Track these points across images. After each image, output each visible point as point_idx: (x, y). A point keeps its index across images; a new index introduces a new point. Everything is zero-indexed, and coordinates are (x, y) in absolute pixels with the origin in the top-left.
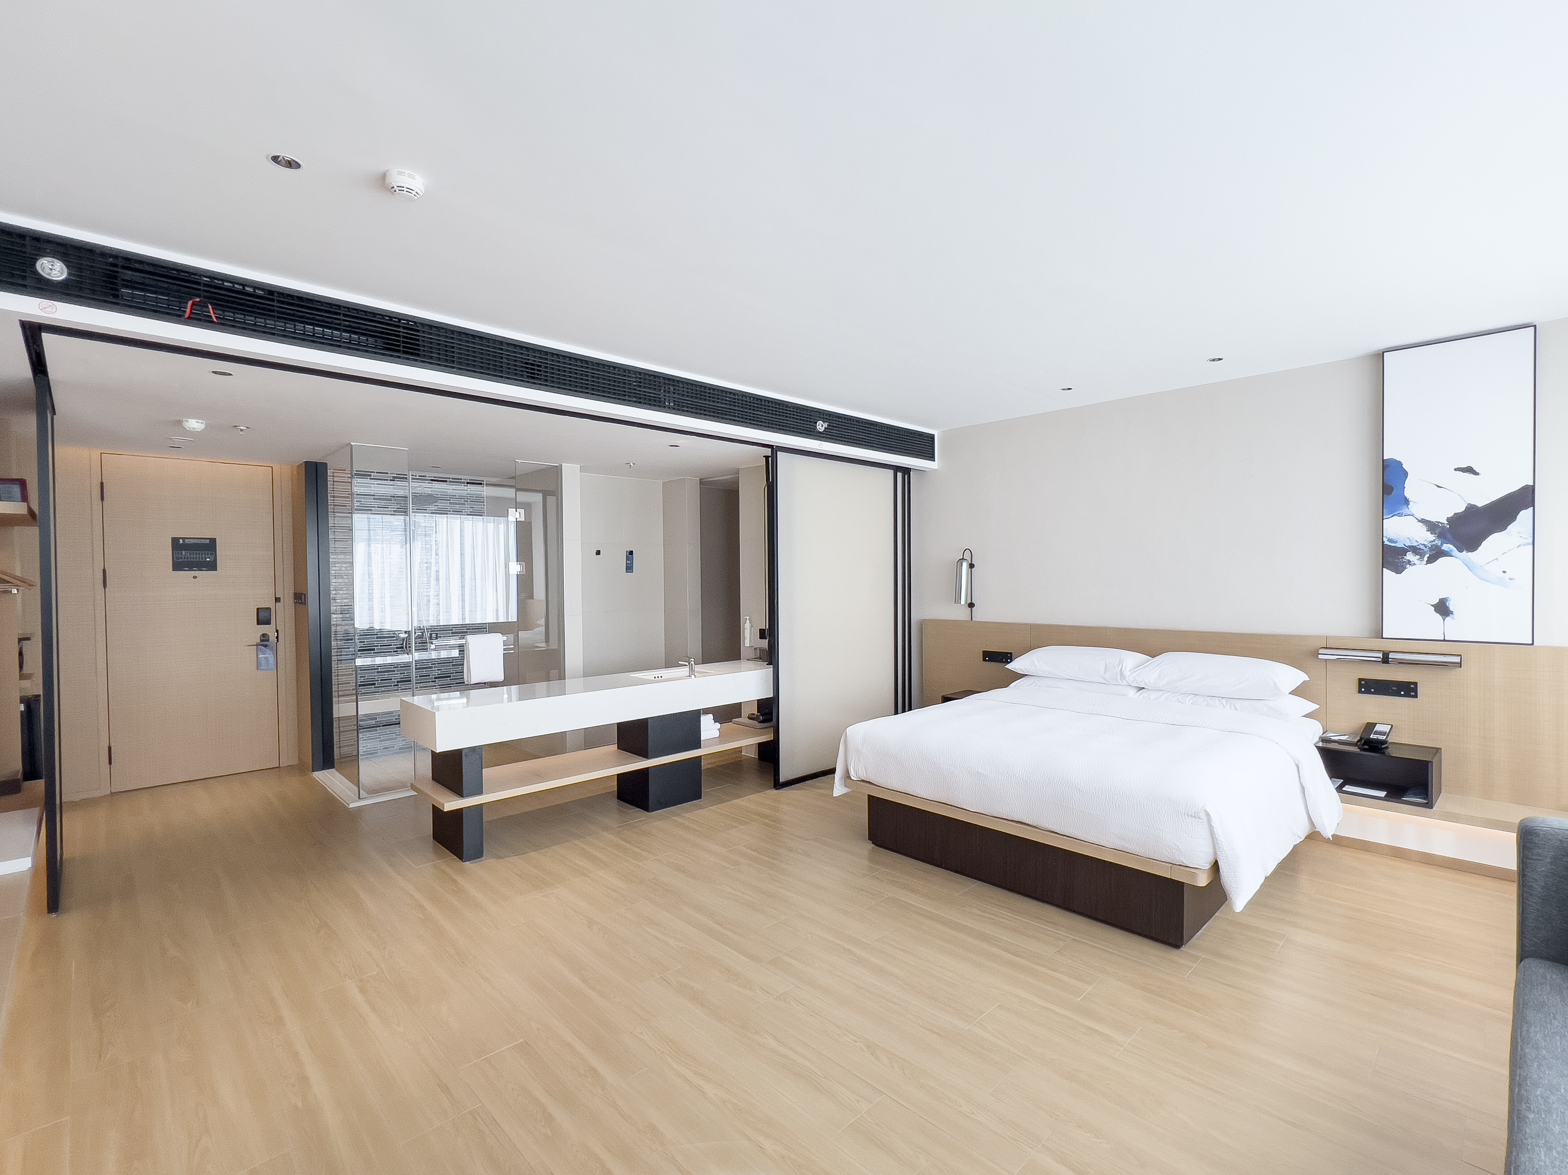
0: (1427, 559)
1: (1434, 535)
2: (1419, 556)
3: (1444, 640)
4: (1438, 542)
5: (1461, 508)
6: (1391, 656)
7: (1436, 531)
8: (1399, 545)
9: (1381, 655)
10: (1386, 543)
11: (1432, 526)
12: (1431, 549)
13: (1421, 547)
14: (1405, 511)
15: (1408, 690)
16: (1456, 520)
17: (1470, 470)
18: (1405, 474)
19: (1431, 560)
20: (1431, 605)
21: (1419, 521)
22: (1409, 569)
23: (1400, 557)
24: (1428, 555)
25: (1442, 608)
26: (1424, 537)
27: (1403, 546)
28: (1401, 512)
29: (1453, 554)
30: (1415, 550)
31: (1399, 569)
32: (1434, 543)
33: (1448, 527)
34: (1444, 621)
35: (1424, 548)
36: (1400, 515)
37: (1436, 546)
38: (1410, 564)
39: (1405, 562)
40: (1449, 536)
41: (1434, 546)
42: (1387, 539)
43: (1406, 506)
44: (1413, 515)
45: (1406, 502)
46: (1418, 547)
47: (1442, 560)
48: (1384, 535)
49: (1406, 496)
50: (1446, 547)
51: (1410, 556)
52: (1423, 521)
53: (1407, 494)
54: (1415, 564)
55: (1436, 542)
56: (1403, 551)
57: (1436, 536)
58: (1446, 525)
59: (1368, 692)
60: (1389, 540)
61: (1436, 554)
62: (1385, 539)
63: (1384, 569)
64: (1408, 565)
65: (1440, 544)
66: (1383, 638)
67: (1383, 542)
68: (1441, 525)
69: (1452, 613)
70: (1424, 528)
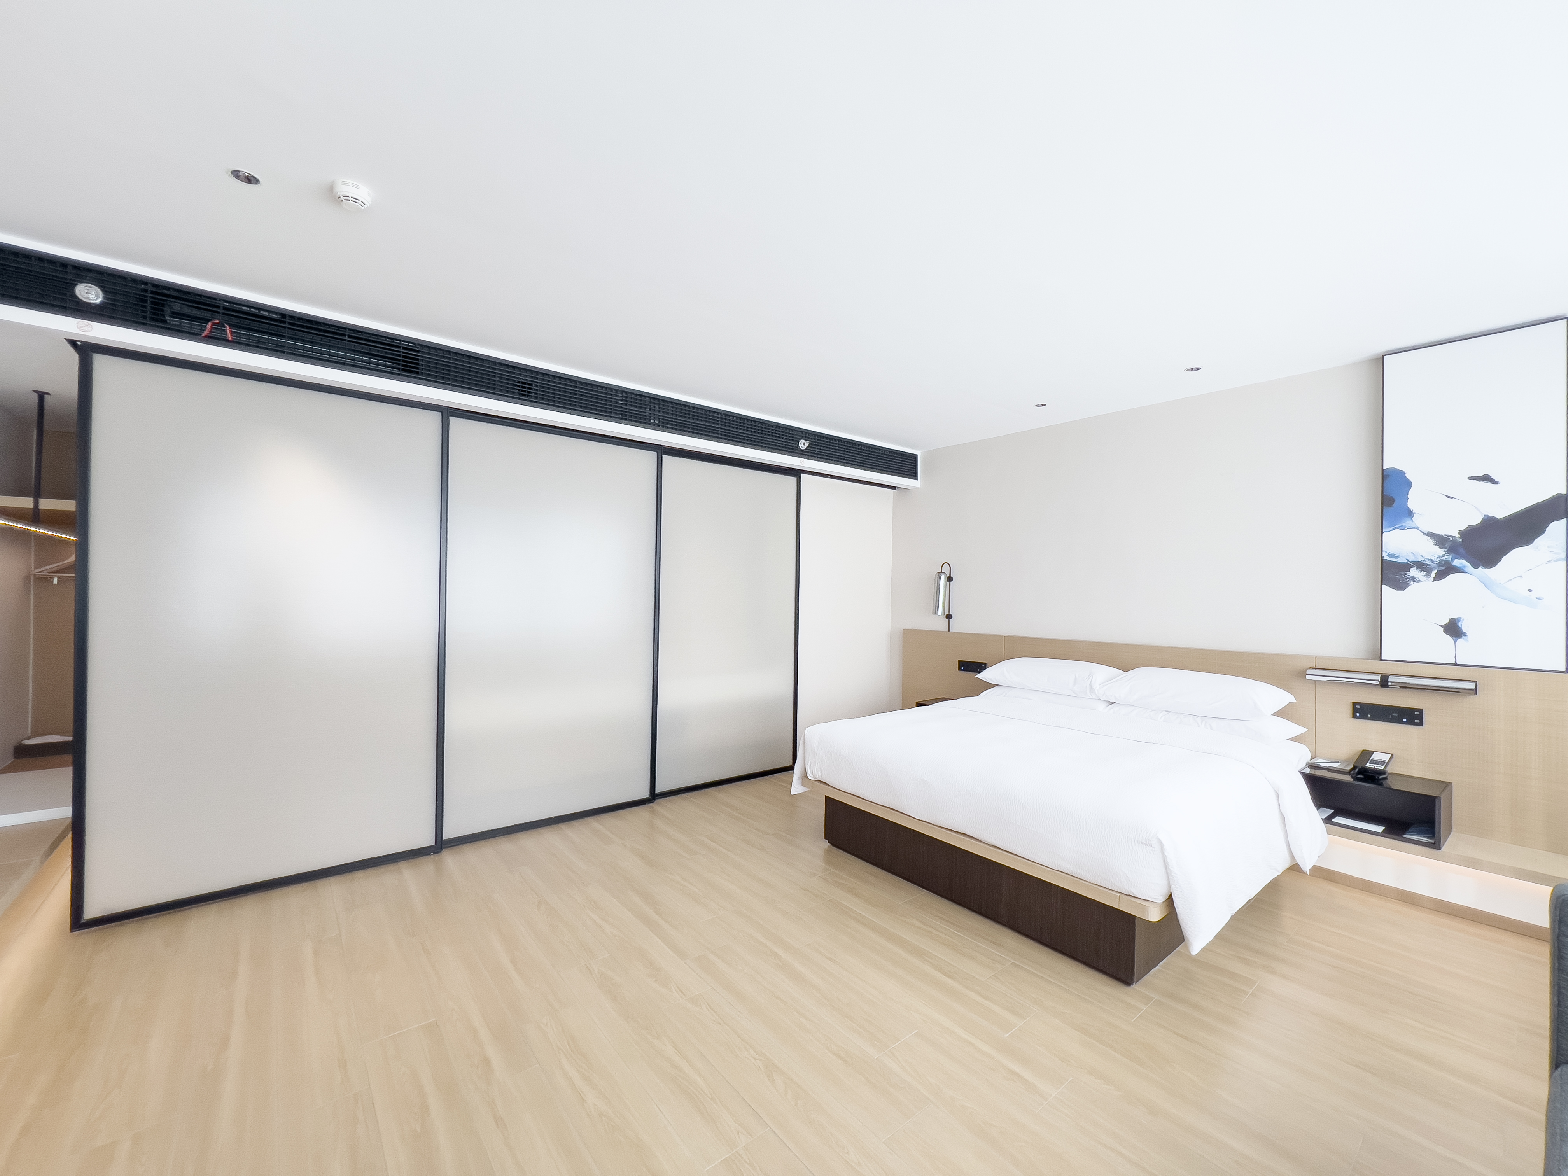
0: (1434, 576)
1: (1443, 550)
2: (1425, 573)
3: (1456, 664)
4: (1449, 558)
5: (1476, 520)
6: (1391, 679)
7: (1446, 545)
8: (1402, 560)
9: (1379, 678)
10: (1386, 558)
11: (1441, 540)
12: (1440, 564)
13: (1428, 562)
14: (1408, 523)
15: (1413, 717)
16: (1469, 534)
17: (1487, 478)
18: (1409, 484)
19: (1440, 576)
20: (1440, 626)
21: (1425, 534)
22: (1413, 586)
23: (1403, 573)
24: (1436, 571)
25: (1453, 629)
26: (1433, 552)
27: (1407, 561)
28: (1404, 524)
29: (1466, 570)
30: (1421, 566)
31: (1401, 586)
32: (1443, 558)
33: (1461, 540)
34: (1455, 643)
35: (1431, 563)
36: (1402, 528)
37: (1447, 562)
38: (1414, 581)
39: (1407, 578)
40: (1462, 551)
41: (1443, 562)
42: (1387, 554)
43: (1410, 519)
44: (1417, 528)
45: (1410, 514)
46: (1424, 562)
47: (1452, 577)
48: (1383, 550)
49: (1410, 508)
50: (1458, 562)
51: (1414, 572)
52: (1430, 535)
53: (1411, 505)
54: (1419, 581)
55: (1446, 557)
56: (1406, 567)
57: (1446, 550)
58: (1458, 539)
59: (1363, 716)
60: (1389, 555)
61: (1445, 570)
62: (1384, 554)
63: (1383, 586)
64: (1412, 582)
65: (1450, 559)
66: (1381, 660)
67: (1382, 557)
68: (1451, 539)
69: (1465, 634)
70: (1431, 542)
